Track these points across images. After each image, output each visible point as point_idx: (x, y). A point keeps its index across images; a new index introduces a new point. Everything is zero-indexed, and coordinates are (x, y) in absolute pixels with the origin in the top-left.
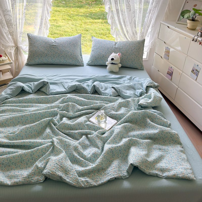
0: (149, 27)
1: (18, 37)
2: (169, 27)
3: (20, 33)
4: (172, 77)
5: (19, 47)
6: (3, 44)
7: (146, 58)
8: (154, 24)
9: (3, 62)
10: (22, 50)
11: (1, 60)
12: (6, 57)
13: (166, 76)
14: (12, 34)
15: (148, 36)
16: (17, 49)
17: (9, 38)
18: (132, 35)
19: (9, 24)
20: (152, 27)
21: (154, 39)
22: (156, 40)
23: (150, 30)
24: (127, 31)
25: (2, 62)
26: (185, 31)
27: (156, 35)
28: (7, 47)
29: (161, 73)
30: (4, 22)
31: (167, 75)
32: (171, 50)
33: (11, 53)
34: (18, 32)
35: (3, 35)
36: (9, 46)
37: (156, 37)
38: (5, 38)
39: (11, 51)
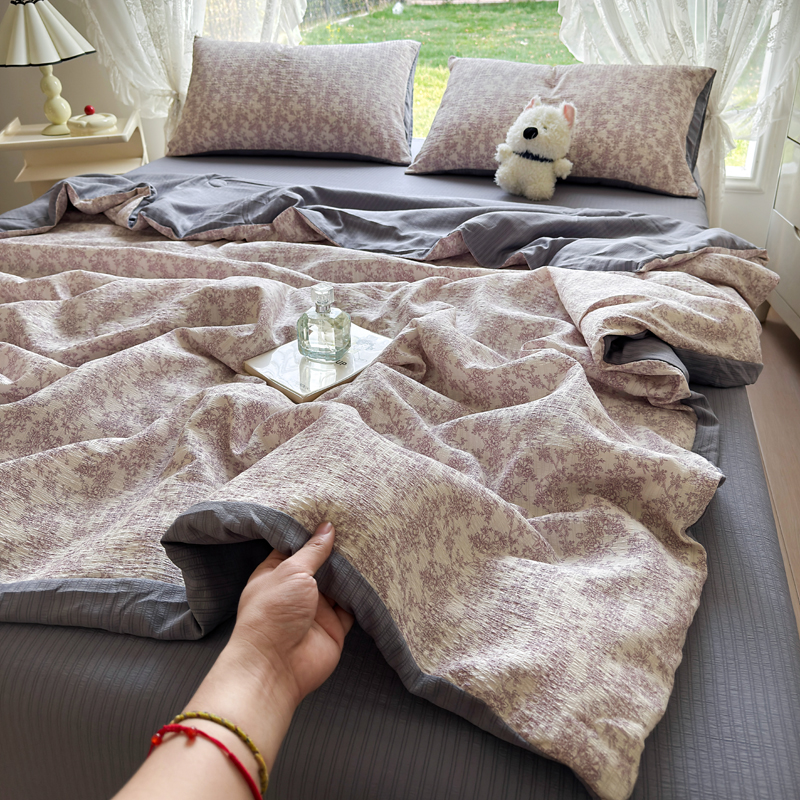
16: (178, 106)
24: (642, 28)
25: (86, 130)
36: (151, 93)
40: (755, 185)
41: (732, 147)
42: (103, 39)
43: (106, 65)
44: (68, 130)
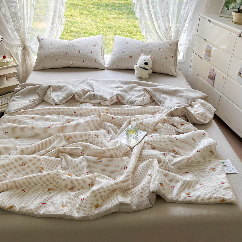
0: (185, 21)
1: (26, 34)
2: (211, 21)
3: (28, 29)
4: (214, 82)
5: (27, 46)
6: (7, 43)
7: (182, 59)
8: (191, 18)
9: (8, 65)
10: (30, 50)
11: (5, 62)
12: (11, 58)
13: (207, 81)
14: (18, 30)
15: (185, 33)
16: (25, 49)
17: (15, 36)
18: (165, 31)
19: (15, 18)
20: (189, 22)
21: (192, 36)
22: (194, 37)
23: (186, 25)
24: (159, 27)
25: (6, 64)
26: (230, 25)
27: (194, 31)
28: (12, 46)
29: (201, 77)
30: (9, 15)
31: (209, 79)
32: (213, 49)
33: (17, 53)
34: (26, 28)
35: (7, 32)
36: (15, 45)
37: (194, 33)
38: (10, 36)
39: (17, 51)
40: (183, 61)
41: (180, 54)
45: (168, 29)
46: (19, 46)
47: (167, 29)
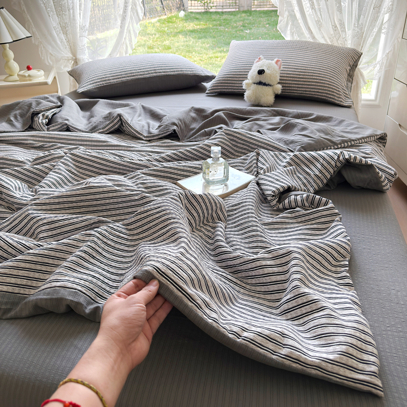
1: (78, 37)
6: (51, 55)
12: (39, 71)
17: (62, 41)
18: (332, 32)
19: (59, 7)
25: (27, 78)
28: (58, 60)
29: (406, 130)
34: (78, 26)
36: (62, 58)
41: (365, 83)
42: (34, 30)
43: (37, 43)
44: (18, 79)
45: (339, 28)
46: (69, 60)
47: (336, 27)
